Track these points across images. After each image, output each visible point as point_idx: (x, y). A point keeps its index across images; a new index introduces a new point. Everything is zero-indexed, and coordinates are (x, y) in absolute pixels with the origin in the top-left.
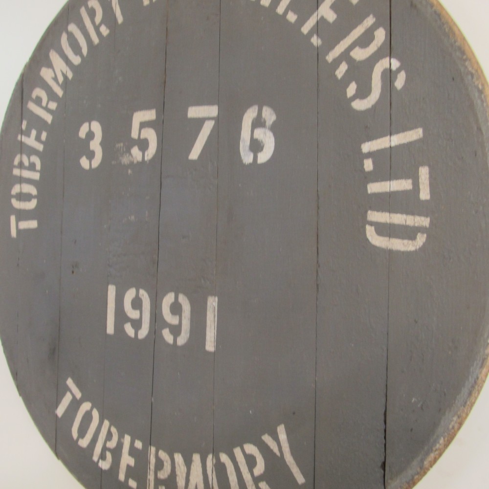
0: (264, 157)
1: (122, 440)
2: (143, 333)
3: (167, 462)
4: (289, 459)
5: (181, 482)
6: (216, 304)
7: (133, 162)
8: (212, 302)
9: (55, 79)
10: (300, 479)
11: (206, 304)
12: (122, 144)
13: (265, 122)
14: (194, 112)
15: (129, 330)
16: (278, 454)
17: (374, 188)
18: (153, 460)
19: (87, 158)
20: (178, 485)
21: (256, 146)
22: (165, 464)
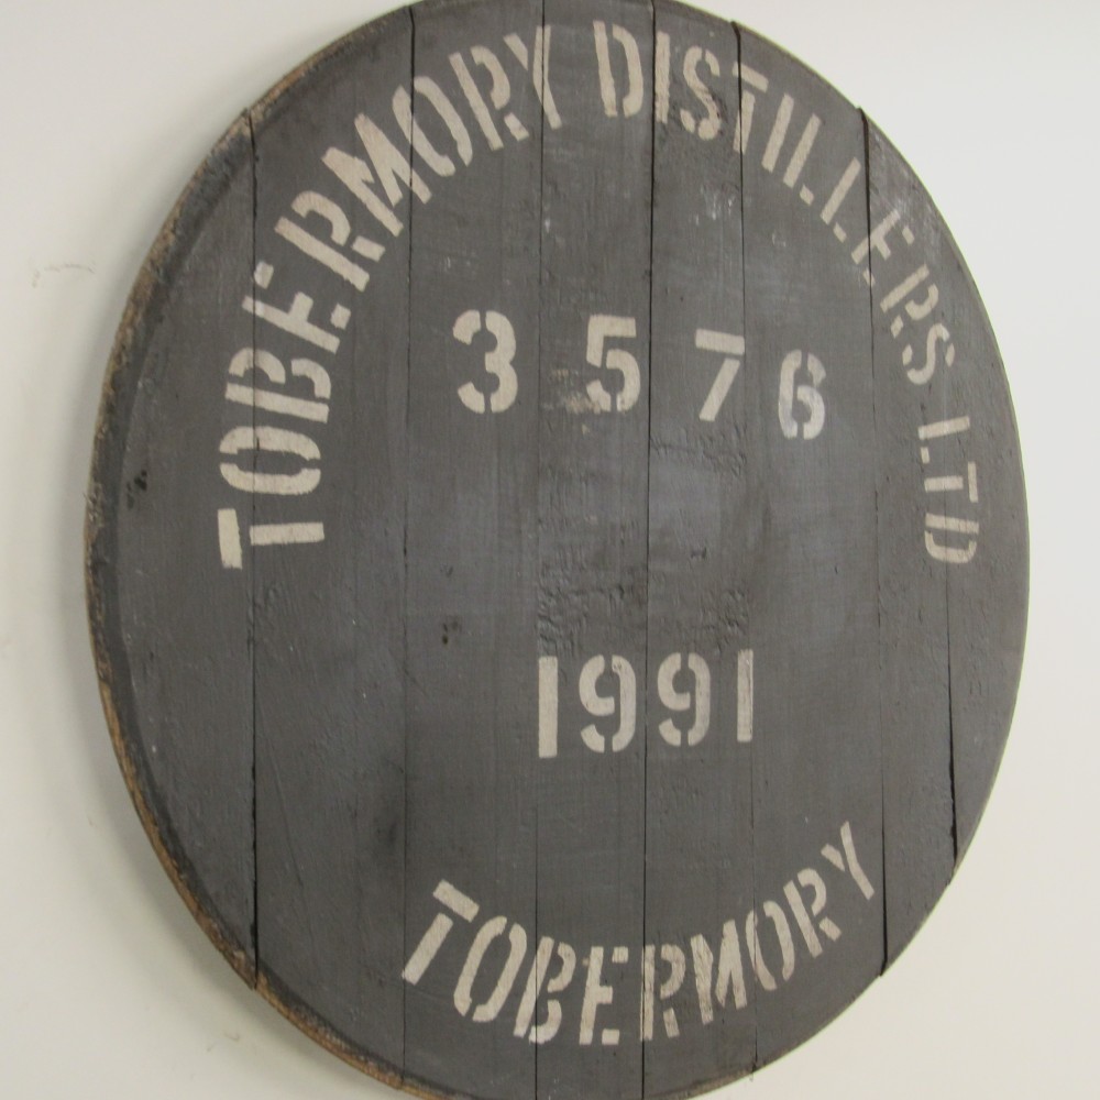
0: (813, 429)
1: (585, 962)
2: (623, 738)
3: (677, 962)
4: (856, 870)
5: (703, 985)
6: (750, 663)
7: (592, 410)
8: (746, 660)
9: (377, 187)
10: (868, 890)
11: (735, 665)
12: (565, 373)
13: (812, 376)
14: (706, 339)
15: (593, 739)
16: (842, 867)
17: (932, 485)
18: (649, 970)
19: (479, 388)
20: (699, 991)
21: (801, 413)
22: (674, 966)
